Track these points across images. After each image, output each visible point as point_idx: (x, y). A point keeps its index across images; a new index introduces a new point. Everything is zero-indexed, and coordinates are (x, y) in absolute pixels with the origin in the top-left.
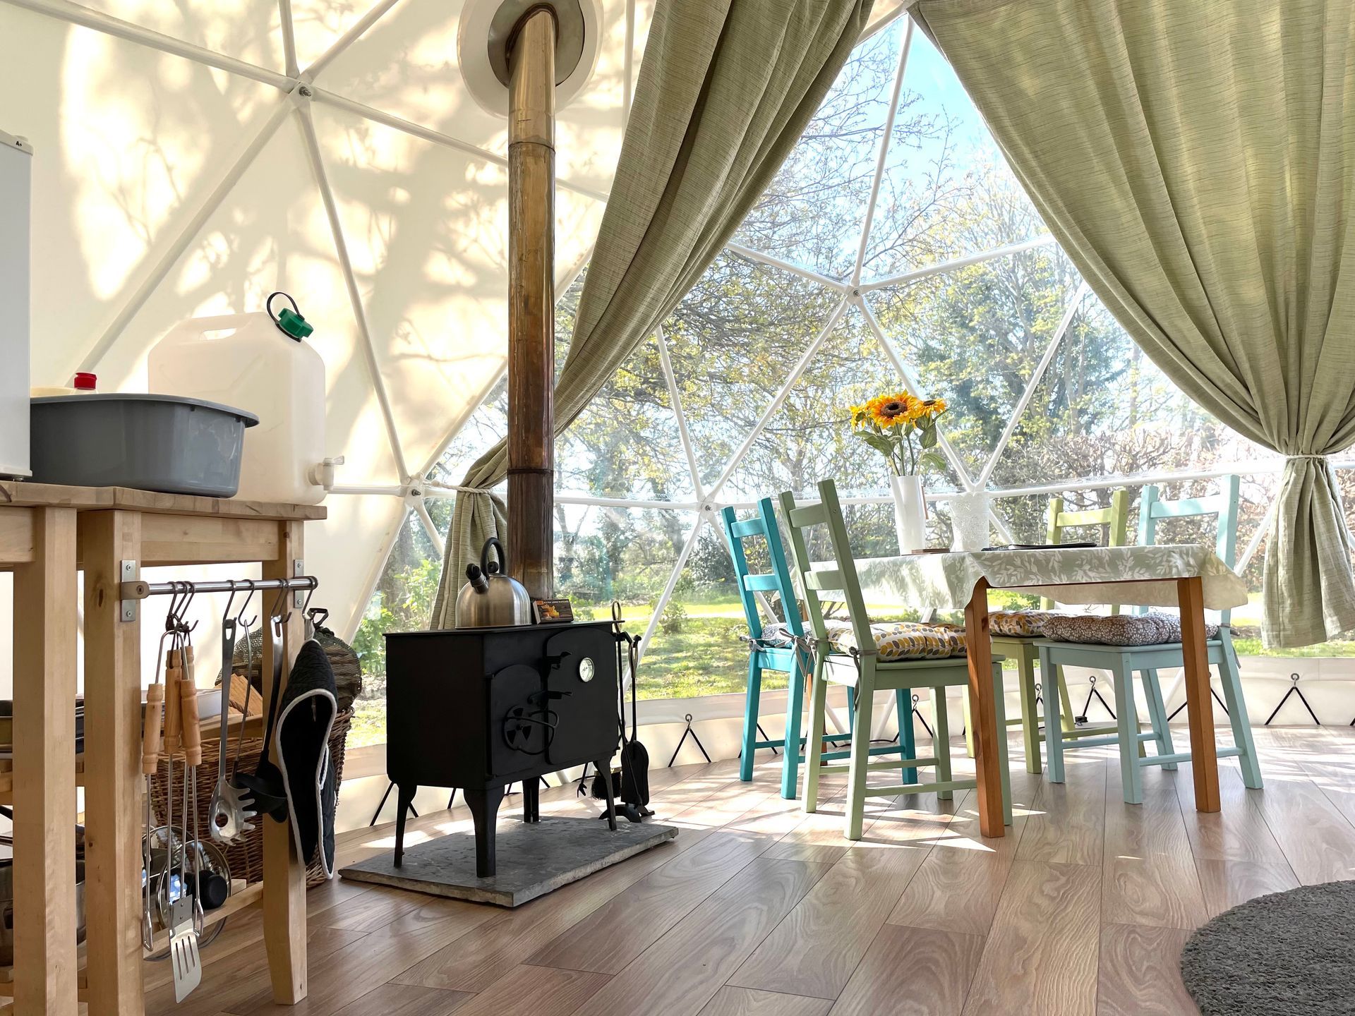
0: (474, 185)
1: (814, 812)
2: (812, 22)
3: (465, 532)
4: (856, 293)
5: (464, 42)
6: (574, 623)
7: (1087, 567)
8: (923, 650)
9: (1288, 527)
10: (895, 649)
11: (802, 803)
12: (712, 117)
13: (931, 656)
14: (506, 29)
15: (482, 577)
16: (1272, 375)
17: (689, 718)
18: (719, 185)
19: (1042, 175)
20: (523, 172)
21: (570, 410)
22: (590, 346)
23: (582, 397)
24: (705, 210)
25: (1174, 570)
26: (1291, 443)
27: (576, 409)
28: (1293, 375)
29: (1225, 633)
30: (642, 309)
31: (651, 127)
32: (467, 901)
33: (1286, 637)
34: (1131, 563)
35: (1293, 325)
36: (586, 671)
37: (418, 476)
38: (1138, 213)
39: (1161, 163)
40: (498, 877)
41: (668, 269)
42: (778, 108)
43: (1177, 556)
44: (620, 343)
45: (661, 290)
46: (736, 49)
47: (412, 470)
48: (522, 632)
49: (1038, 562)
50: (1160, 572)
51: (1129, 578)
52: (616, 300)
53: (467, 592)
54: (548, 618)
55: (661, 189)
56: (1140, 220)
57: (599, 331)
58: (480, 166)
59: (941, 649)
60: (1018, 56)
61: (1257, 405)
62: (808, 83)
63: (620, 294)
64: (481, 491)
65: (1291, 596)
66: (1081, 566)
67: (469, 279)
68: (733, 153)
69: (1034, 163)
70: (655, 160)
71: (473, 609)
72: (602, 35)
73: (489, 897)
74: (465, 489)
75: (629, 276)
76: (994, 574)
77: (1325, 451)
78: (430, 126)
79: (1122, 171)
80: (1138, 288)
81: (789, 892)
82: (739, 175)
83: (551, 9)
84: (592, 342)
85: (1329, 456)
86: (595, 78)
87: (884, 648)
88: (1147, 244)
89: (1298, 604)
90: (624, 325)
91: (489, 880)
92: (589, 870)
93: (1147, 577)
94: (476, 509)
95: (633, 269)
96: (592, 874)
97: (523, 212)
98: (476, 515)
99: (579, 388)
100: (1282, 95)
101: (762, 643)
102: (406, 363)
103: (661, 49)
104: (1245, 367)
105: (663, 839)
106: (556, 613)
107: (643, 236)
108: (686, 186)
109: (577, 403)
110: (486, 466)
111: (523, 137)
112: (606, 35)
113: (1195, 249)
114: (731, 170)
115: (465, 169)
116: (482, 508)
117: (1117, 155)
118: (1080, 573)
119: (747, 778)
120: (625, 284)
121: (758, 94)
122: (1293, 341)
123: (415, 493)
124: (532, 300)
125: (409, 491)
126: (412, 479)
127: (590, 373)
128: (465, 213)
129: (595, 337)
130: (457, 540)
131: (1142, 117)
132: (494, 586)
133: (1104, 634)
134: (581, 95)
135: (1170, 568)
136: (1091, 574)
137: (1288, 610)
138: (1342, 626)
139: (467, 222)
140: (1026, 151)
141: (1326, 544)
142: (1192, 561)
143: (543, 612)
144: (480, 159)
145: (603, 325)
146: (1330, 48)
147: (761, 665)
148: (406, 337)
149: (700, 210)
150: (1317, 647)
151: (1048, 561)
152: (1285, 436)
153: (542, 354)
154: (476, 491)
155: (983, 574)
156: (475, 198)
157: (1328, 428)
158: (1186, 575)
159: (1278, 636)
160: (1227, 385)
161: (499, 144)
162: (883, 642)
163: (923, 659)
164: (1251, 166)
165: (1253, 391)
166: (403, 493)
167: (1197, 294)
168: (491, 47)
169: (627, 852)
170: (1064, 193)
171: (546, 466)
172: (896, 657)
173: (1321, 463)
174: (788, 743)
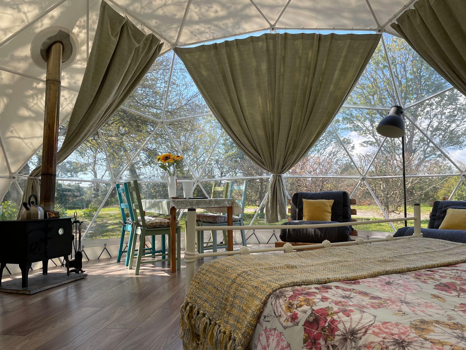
0: (36, 88)
1: (131, 269)
2: (142, 52)
3: (29, 190)
4: (162, 123)
5: (32, 50)
6: (60, 218)
7: (203, 204)
8: (160, 225)
9: (271, 192)
10: (152, 225)
11: (128, 267)
12: (109, 77)
13: (162, 227)
14: (47, 47)
15: (28, 206)
16: (267, 154)
17: (105, 245)
18: (112, 95)
19: (209, 98)
20: (50, 88)
21: (65, 155)
22: (71, 138)
23: (69, 152)
24: (108, 102)
25: (225, 205)
26: (273, 171)
27: (67, 156)
28: (272, 154)
29: (241, 220)
30: (88, 128)
31: (90, 79)
32: (18, 293)
33: (270, 221)
34: (214, 203)
35: (271, 142)
36: (61, 232)
37: (15, 173)
38: (232, 110)
39: (238, 98)
40: (28, 287)
41: (96, 118)
42: (132, 74)
43: (226, 201)
44: (81, 137)
45: (94, 123)
46: (117, 60)
47: (13, 171)
48: (41, 221)
49: (190, 203)
50: (222, 205)
51: (213, 207)
52: (79, 125)
53: (24, 210)
54: (51, 216)
55: (94, 96)
56: (233, 112)
57: (74, 134)
58: (38, 83)
59: (164, 225)
60: (202, 66)
61: (263, 161)
62: (142, 68)
63: (81, 124)
64: (35, 178)
65: (271, 210)
66: (201, 204)
67: (33, 115)
68: (117, 88)
69: (206, 95)
70: (92, 88)
71: (25, 215)
72: (78, 49)
73: (24, 292)
74: (30, 177)
75: (84, 119)
76: (178, 206)
77: (280, 173)
78: (20, 72)
79: (228, 99)
80: (233, 129)
81: (109, 287)
82: (120, 92)
83: (61, 42)
84: (72, 136)
85: (283, 175)
86: (76, 61)
87: (149, 225)
88: (235, 118)
89: (272, 212)
90: (82, 132)
91: (25, 288)
92: (56, 285)
93: (218, 206)
94: (34, 182)
95: (85, 117)
96: (57, 286)
97: (49, 100)
98: (34, 185)
99: (67, 150)
100: (267, 84)
101: (126, 223)
102: (11, 139)
103: (94, 58)
104: (260, 151)
105: (82, 277)
106: (54, 215)
107: (88, 108)
108: (102, 95)
109: (67, 154)
110: (37, 171)
111: (50, 78)
112: (79, 49)
113: (247, 121)
114: (117, 91)
115: (33, 84)
116: (36, 183)
117: (227, 95)
118: (201, 205)
119: (119, 261)
120: (83, 121)
121: (124, 72)
122: (271, 145)
123: (14, 178)
124: (51, 125)
125: (12, 177)
126: (13, 173)
127: (71, 146)
128: (32, 96)
129: (73, 135)
130: (27, 192)
131: (233, 86)
132: (32, 208)
133: (211, 221)
134: (72, 65)
135: (224, 204)
136: (203, 206)
137: (270, 214)
138: (281, 218)
139: (33, 99)
140: (204, 91)
141: (279, 197)
142: (230, 203)
143: (49, 215)
144: (38, 81)
145: (75, 132)
146: (277, 74)
147: (125, 229)
148: (12, 132)
149: (106, 102)
150: (277, 223)
151: (192, 202)
152: (271, 169)
153: (54, 141)
154: (34, 178)
155: (173, 206)
156: (36, 92)
157: (280, 167)
158: (228, 206)
159: (268, 220)
160: (256, 156)
161: (44, 77)
162: (149, 223)
163: (160, 227)
164: (260, 101)
165: (262, 157)
166: (10, 178)
167: (247, 132)
168: (41, 51)
169: (69, 281)
170: (214, 103)
171: (53, 173)
172: (152, 227)
173: (280, 176)
174: (128, 251)
